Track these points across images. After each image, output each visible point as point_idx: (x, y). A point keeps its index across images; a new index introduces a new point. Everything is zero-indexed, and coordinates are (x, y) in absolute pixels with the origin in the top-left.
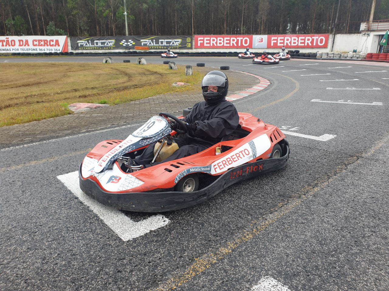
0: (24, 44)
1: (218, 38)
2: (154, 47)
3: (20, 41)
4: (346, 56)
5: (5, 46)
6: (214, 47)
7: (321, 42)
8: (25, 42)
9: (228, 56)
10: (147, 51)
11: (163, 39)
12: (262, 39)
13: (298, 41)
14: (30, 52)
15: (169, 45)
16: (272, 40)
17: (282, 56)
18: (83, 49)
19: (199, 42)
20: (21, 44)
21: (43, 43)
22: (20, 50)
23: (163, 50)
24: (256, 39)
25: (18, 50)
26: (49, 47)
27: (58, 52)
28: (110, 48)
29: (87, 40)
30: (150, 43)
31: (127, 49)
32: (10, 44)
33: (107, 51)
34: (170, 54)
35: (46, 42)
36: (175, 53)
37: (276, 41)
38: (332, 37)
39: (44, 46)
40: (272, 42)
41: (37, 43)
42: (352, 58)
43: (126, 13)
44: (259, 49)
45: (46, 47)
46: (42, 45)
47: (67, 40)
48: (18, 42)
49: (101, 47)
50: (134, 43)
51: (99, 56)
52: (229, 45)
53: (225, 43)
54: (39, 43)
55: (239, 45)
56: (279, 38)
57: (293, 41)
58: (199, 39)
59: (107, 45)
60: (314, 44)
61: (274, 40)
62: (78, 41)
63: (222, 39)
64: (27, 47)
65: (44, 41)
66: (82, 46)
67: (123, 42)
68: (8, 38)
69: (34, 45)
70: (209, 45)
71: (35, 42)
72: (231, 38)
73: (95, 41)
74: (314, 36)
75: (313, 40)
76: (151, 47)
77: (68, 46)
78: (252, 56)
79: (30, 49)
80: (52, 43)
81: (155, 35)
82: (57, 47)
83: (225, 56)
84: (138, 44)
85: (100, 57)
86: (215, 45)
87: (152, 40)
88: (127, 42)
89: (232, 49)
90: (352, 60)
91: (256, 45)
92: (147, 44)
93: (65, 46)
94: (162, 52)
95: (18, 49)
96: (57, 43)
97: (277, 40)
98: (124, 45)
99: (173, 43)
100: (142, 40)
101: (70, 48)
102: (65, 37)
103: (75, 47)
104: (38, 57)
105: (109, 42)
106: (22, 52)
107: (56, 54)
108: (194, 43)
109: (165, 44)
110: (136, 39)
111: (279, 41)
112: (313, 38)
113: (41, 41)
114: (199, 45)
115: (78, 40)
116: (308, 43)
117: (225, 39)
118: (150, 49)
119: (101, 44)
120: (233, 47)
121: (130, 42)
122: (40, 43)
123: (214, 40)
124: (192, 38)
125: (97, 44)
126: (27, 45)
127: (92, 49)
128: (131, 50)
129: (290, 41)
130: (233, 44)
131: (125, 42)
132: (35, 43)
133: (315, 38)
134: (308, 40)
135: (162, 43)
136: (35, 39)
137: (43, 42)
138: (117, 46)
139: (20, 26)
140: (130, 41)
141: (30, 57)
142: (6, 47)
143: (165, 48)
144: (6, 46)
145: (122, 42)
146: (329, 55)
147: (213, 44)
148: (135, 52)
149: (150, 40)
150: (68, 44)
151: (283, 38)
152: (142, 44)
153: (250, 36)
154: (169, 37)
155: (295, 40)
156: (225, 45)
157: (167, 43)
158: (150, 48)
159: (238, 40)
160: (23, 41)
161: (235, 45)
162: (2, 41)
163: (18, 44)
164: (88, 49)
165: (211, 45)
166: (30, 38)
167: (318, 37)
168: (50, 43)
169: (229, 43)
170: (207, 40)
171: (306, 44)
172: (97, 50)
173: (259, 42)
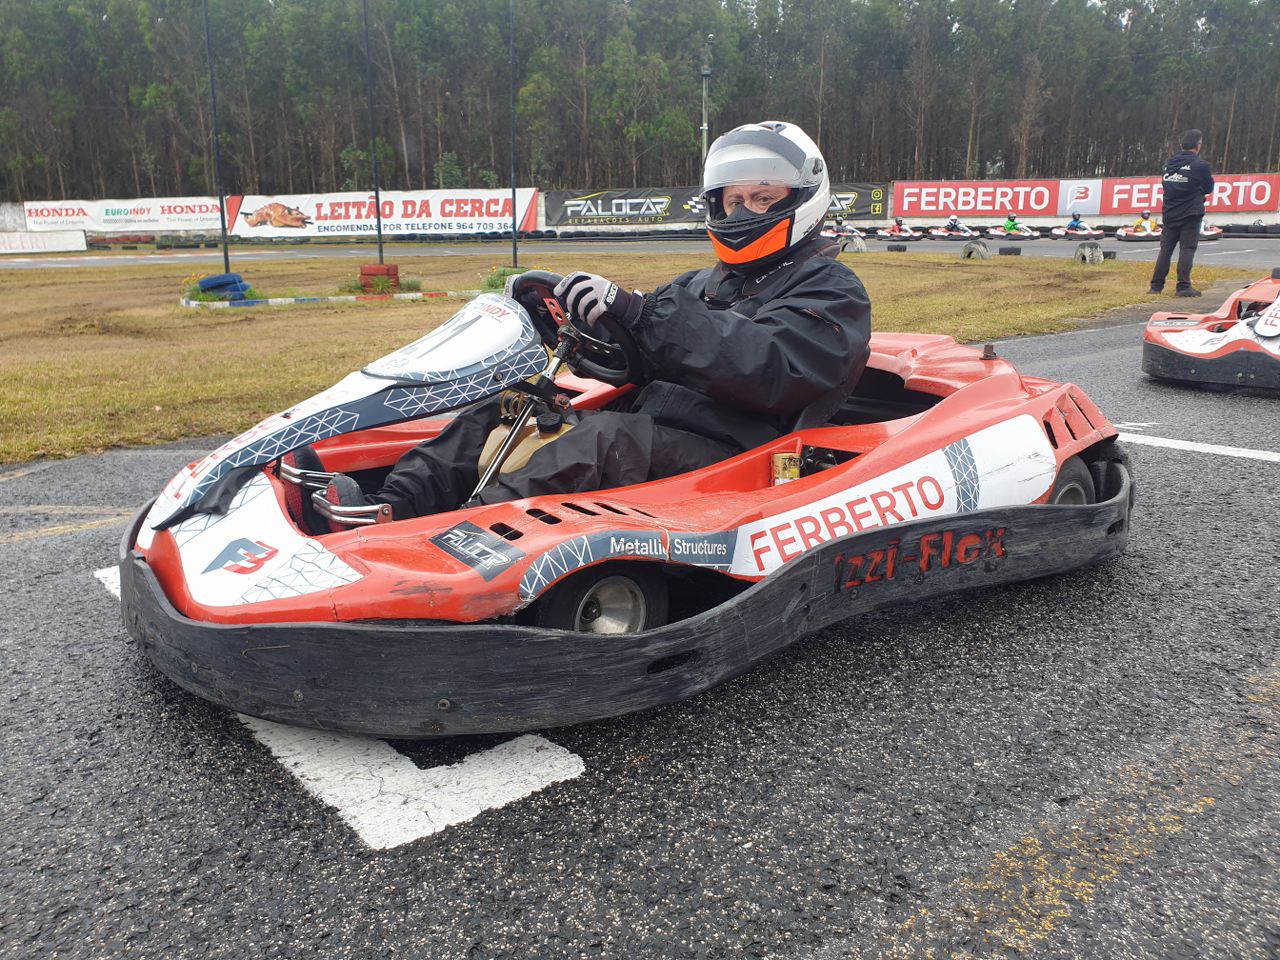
0: (417, 212)
1: (962, 190)
3: (405, 203)
5: (363, 216)
7: (1260, 196)
8: (421, 207)
12: (1087, 189)
16: (1115, 191)
18: (580, 224)
19: (906, 200)
20: (410, 212)
21: (468, 208)
22: (403, 227)
24: (1069, 191)
25: (399, 227)
26: (485, 219)
28: (654, 220)
29: (591, 199)
33: (645, 228)
35: (477, 205)
37: (1126, 196)
39: (472, 215)
40: (1116, 198)
41: (453, 208)
43: (705, 127)
45: (477, 219)
46: (465, 214)
47: (537, 199)
48: (402, 207)
49: (631, 217)
52: (990, 208)
53: (979, 203)
54: (459, 208)
55: (1021, 207)
56: (1136, 187)
58: (907, 191)
59: (647, 212)
60: (1240, 202)
61: (1120, 192)
62: (567, 203)
63: (972, 191)
64: (424, 219)
65: (474, 201)
66: (576, 214)
67: (693, 204)
68: (377, 197)
69: (444, 214)
70: (934, 208)
71: (447, 205)
72: (998, 189)
73: (614, 201)
74: (1239, 180)
75: (1236, 190)
77: (536, 215)
79: (434, 223)
80: (493, 207)
82: (508, 219)
89: (999, 217)
93: (530, 215)
95: (397, 224)
96: (511, 206)
97: (1129, 192)
98: (695, 211)
99: (833, 204)
101: (542, 219)
102: (533, 190)
103: (556, 216)
105: (654, 204)
106: (410, 232)
108: (890, 203)
111: (1136, 196)
112: (1235, 184)
113: (465, 202)
114: (906, 207)
115: (569, 199)
117: (981, 190)
119: (631, 210)
122: (462, 208)
123: (947, 195)
124: (887, 188)
125: (619, 207)
126: (424, 215)
127: (605, 223)
130: (1002, 204)
131: (697, 202)
132: (448, 208)
133: (1242, 185)
136: (450, 198)
137: (470, 205)
138: (675, 213)
142: (368, 220)
144: (368, 216)
145: (691, 203)
147: (946, 204)
150: (539, 209)
153: (1052, 181)
156: (980, 207)
159: (1016, 195)
160: (413, 204)
161: (1009, 207)
162: (359, 205)
163: (402, 212)
164: (592, 224)
165: (941, 207)
166: (435, 197)
167: (1249, 184)
168: (488, 208)
169: (993, 203)
170: (929, 194)
171: (1215, 202)
172: (618, 224)
173: (1077, 198)
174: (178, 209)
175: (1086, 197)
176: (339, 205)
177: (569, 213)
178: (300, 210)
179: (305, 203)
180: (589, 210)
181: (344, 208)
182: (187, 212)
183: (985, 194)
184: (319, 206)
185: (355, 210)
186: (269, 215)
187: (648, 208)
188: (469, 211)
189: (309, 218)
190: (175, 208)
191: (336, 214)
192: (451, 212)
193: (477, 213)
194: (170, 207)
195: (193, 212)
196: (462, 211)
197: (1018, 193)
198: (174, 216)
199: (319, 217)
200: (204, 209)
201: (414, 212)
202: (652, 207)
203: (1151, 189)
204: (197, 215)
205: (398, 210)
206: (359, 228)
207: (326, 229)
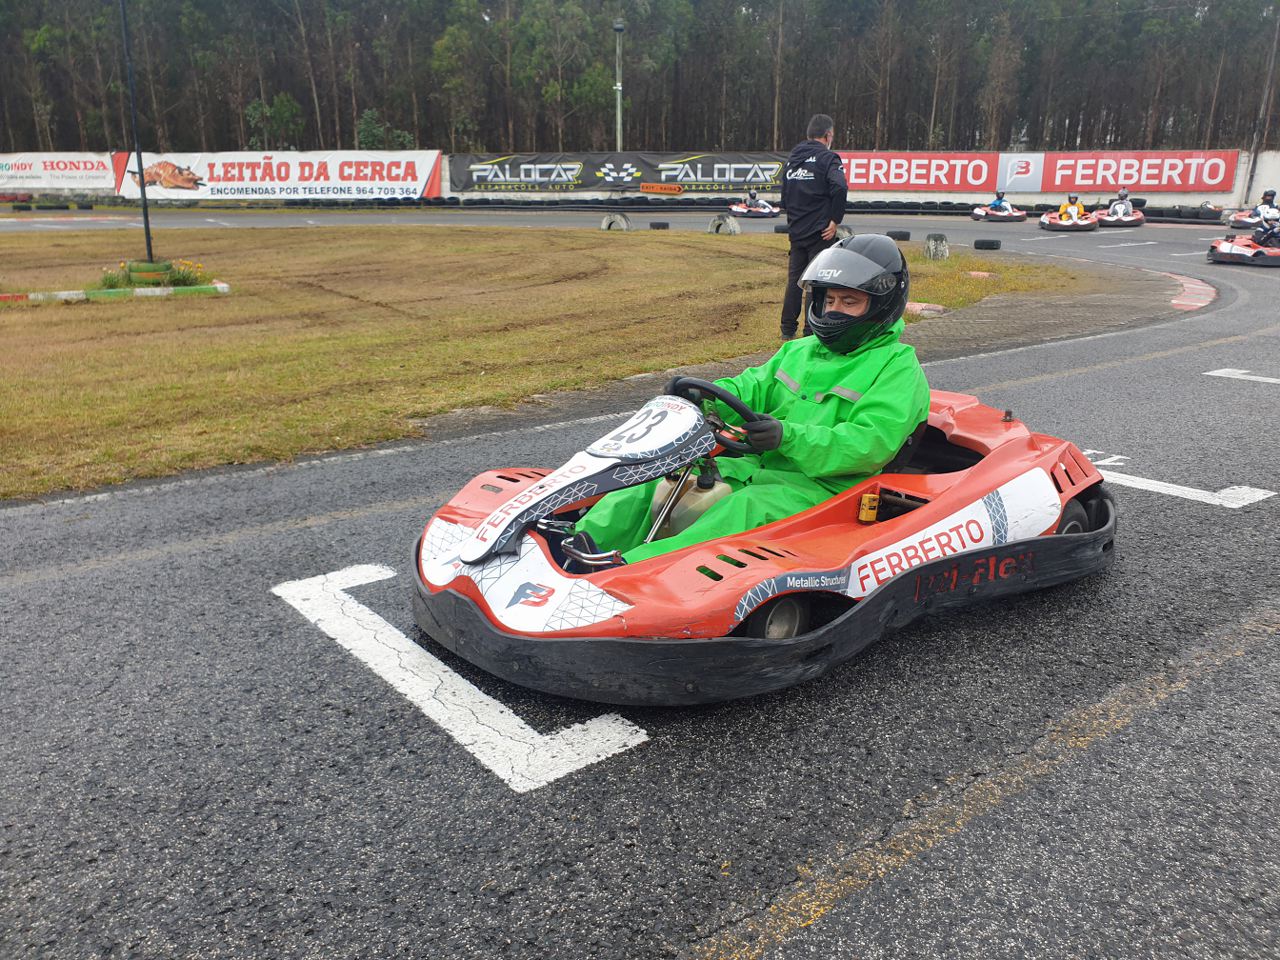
0: (315, 174)
2: (698, 186)
3: (303, 165)
5: (259, 179)
6: (877, 186)
7: (1213, 174)
8: (319, 168)
9: (923, 214)
10: (678, 198)
11: (726, 162)
12: (1028, 164)
13: (1139, 171)
14: (331, 196)
15: (743, 179)
16: (1058, 167)
18: (486, 190)
20: (307, 174)
21: (368, 171)
22: (301, 190)
23: (725, 195)
24: (1010, 164)
25: (295, 190)
26: (387, 183)
27: (415, 197)
28: (564, 188)
29: (499, 164)
30: (687, 175)
31: (617, 191)
32: (275, 174)
33: (557, 196)
35: (378, 168)
37: (1069, 172)
38: (1247, 159)
39: (373, 178)
40: (1059, 174)
41: (353, 171)
43: (619, 86)
44: (1017, 193)
45: (377, 183)
46: (365, 178)
47: (441, 163)
48: (299, 169)
49: (541, 184)
50: (638, 174)
51: (535, 209)
52: (924, 181)
53: (913, 176)
54: (358, 171)
55: (957, 181)
56: (1081, 163)
57: (1123, 172)
59: (558, 179)
60: (1192, 181)
61: (1064, 167)
62: (473, 167)
63: (905, 163)
64: (322, 183)
65: (374, 164)
66: (482, 180)
67: (607, 172)
68: (270, 158)
69: (343, 177)
70: (864, 181)
71: (346, 168)
72: (933, 161)
73: (523, 167)
74: (1191, 157)
75: (1187, 168)
76: (690, 186)
77: (440, 180)
79: (332, 187)
80: (395, 171)
81: (703, 150)
82: (409, 184)
83: (915, 214)
84: (651, 175)
86: (884, 181)
87: (693, 165)
88: (618, 169)
89: (934, 192)
91: (1008, 184)
92: (677, 176)
93: (433, 180)
95: (295, 187)
96: (411, 171)
97: (1073, 168)
98: (608, 179)
99: (756, 175)
100: (661, 166)
101: (446, 185)
102: (436, 152)
103: (461, 181)
105: (565, 170)
106: (308, 196)
107: (408, 202)
109: (730, 176)
110: (646, 163)
111: (1080, 172)
112: (1188, 161)
113: (365, 164)
115: (473, 163)
116: (1170, 178)
117: (915, 162)
118: (686, 191)
119: (541, 176)
120: (938, 187)
121: (627, 170)
122: (362, 171)
123: (879, 167)
125: (528, 173)
126: (322, 178)
127: (513, 190)
128: (628, 195)
129: (1113, 170)
131: (610, 170)
132: (347, 171)
133: (1194, 162)
134: (1173, 167)
135: (722, 173)
136: (349, 160)
137: (370, 168)
138: (587, 182)
140: (626, 166)
142: (263, 182)
143: (731, 187)
144: (263, 178)
145: (604, 170)
147: (876, 177)
148: (643, 201)
149: (687, 166)
150: (443, 173)
151: (1093, 162)
152: (663, 177)
153: (992, 154)
155: (1129, 167)
156: (913, 181)
158: (686, 187)
159: (953, 168)
160: (310, 165)
161: (945, 181)
162: (253, 166)
163: (298, 173)
164: (500, 190)
165: (872, 180)
166: (334, 158)
167: (1202, 161)
168: (389, 171)
169: (927, 176)
170: (858, 166)
171: (1164, 181)
172: (526, 191)
173: (1018, 173)
174: (62, 166)
176: (232, 165)
177: (475, 178)
178: (191, 170)
179: (195, 162)
180: (496, 175)
181: (237, 169)
182: (71, 169)
183: (919, 167)
184: (211, 166)
185: (249, 171)
186: (159, 175)
187: (559, 175)
188: (370, 175)
189: (201, 179)
190: (58, 164)
191: (229, 175)
192: (350, 175)
193: (377, 177)
194: (52, 163)
195: (78, 168)
196: (361, 174)
197: (955, 166)
198: (57, 172)
199: (211, 179)
200: (89, 166)
201: (311, 175)
202: (563, 173)
203: (1096, 165)
204: (82, 172)
205: (295, 172)
206: (254, 191)
207: (220, 191)
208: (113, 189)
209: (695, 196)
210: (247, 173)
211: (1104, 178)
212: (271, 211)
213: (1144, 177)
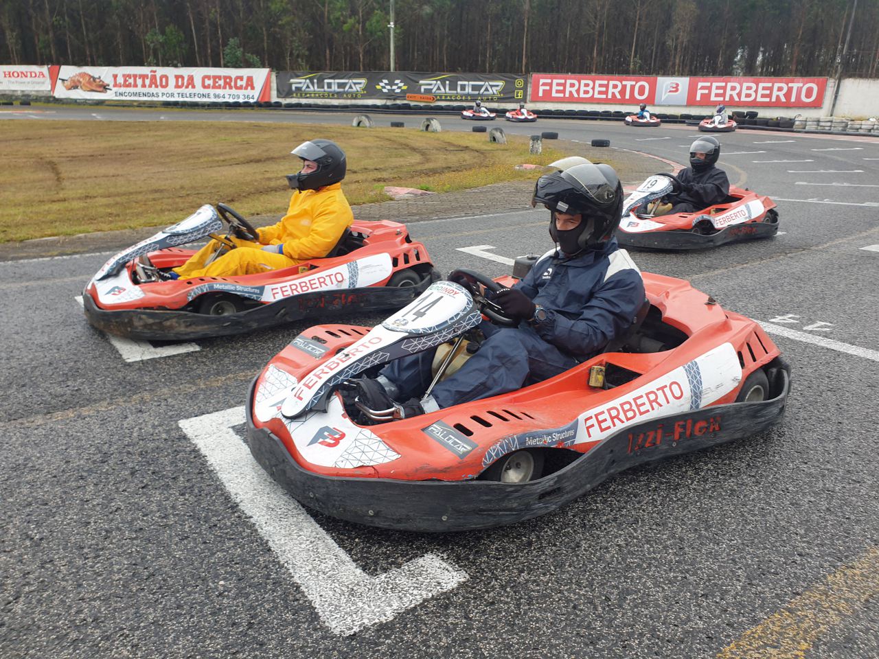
0: (185, 84)
1: (583, 82)
2: (446, 97)
3: (177, 77)
4: (858, 126)
5: (147, 86)
6: (571, 100)
7: (809, 95)
8: (188, 80)
9: (601, 119)
10: (432, 105)
11: (466, 80)
12: (677, 85)
13: (756, 91)
14: (196, 99)
15: (477, 92)
16: (699, 88)
17: (719, 123)
18: (301, 97)
19: (541, 89)
20: (180, 84)
21: (221, 82)
22: (176, 95)
23: (464, 104)
24: (664, 85)
25: (172, 95)
26: (234, 91)
27: (252, 101)
28: (355, 96)
29: (310, 78)
30: (439, 89)
31: (391, 99)
32: (158, 83)
33: (349, 102)
34: (480, 112)
35: (228, 80)
36: (491, 111)
37: (706, 91)
38: (833, 84)
39: (225, 88)
40: (699, 93)
41: (210, 82)
42: (870, 130)
43: (392, 25)
44: (669, 106)
45: (227, 91)
46: (219, 87)
47: (271, 77)
48: (175, 80)
49: (338, 93)
50: (405, 88)
51: (332, 111)
52: (604, 96)
53: (596, 93)
54: (215, 82)
55: (627, 96)
56: (715, 85)
57: (744, 92)
58: (542, 81)
59: (350, 90)
60: (793, 100)
61: (703, 88)
62: (292, 81)
63: (591, 83)
64: (190, 90)
65: (225, 78)
66: (298, 89)
67: (383, 85)
68: (155, 72)
69: (204, 87)
70: (562, 95)
71: (206, 80)
72: (610, 82)
73: (326, 81)
74: (793, 82)
75: (790, 90)
76: (441, 96)
77: (270, 89)
78: (655, 120)
79: (197, 94)
80: (239, 83)
81: (451, 71)
82: (249, 92)
83: (596, 119)
84: (413, 88)
85: (334, 114)
86: (576, 95)
87: (443, 81)
88: (391, 84)
89: (611, 104)
90: (870, 136)
92: (432, 89)
93: (265, 91)
94: (464, 108)
95: (171, 93)
96: (250, 83)
97: (710, 88)
98: (385, 90)
99: (487, 90)
100: (421, 82)
101: (274, 93)
102: (267, 70)
103: (284, 91)
104: (213, 111)
105: (355, 84)
106: (181, 99)
107: (247, 105)
108: (530, 90)
109: (469, 90)
110: (410, 79)
111: (714, 91)
112: (790, 85)
113: (219, 78)
114: (541, 94)
115: (292, 78)
116: (778, 97)
117: (598, 82)
118: (438, 100)
119: (338, 88)
120: (614, 100)
121: (397, 84)
122: (217, 82)
123: (572, 85)
124: (527, 78)
125: (329, 85)
126: (190, 86)
127: (319, 97)
128: (399, 102)
129: (737, 91)
130: (613, 93)
131: (386, 84)
132: (207, 82)
133: (795, 86)
134: (780, 89)
135: (463, 87)
136: (208, 74)
137: (223, 80)
138: (370, 91)
139: (175, 46)
140: (397, 81)
141: (197, 111)
142: (150, 89)
144: (150, 86)
145: (381, 84)
146: (822, 124)
147: (571, 92)
148: (407, 107)
149: (439, 82)
150: (272, 84)
151: (723, 84)
152: (422, 90)
153: (651, 77)
154: (478, 75)
155: (749, 88)
156: (596, 96)
157: (474, 88)
158: (438, 98)
159: (624, 87)
160: (183, 78)
161: (618, 96)
162: (144, 77)
163: (174, 83)
164: (310, 97)
165: (567, 95)
166: (198, 73)
167: (801, 85)
168: (236, 83)
169: (606, 93)
170: (558, 85)
171: (774, 99)
172: (328, 98)
173: (670, 91)
174: (16, 75)
175: (677, 91)
176: (129, 76)
177: (294, 88)
178: (101, 79)
179: (104, 73)
180: (308, 87)
181: (133, 79)
182: (22, 77)
183: (601, 86)
184: (115, 77)
185: (141, 80)
186: (79, 82)
187: (351, 87)
188: (222, 85)
189: (108, 85)
190: (13, 73)
191: (128, 83)
192: (209, 85)
193: (227, 86)
195: (26, 76)
196: (217, 85)
197: (626, 85)
198: (13, 79)
199: (115, 85)
200: (33, 75)
201: (183, 84)
203: (726, 87)
204: (29, 79)
205: (172, 82)
206: (145, 95)
207: (121, 94)
208: (50, 91)
209: (443, 104)
210: (139, 82)
211: (731, 96)
212: (153, 109)
213: (759, 95)
